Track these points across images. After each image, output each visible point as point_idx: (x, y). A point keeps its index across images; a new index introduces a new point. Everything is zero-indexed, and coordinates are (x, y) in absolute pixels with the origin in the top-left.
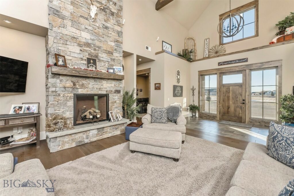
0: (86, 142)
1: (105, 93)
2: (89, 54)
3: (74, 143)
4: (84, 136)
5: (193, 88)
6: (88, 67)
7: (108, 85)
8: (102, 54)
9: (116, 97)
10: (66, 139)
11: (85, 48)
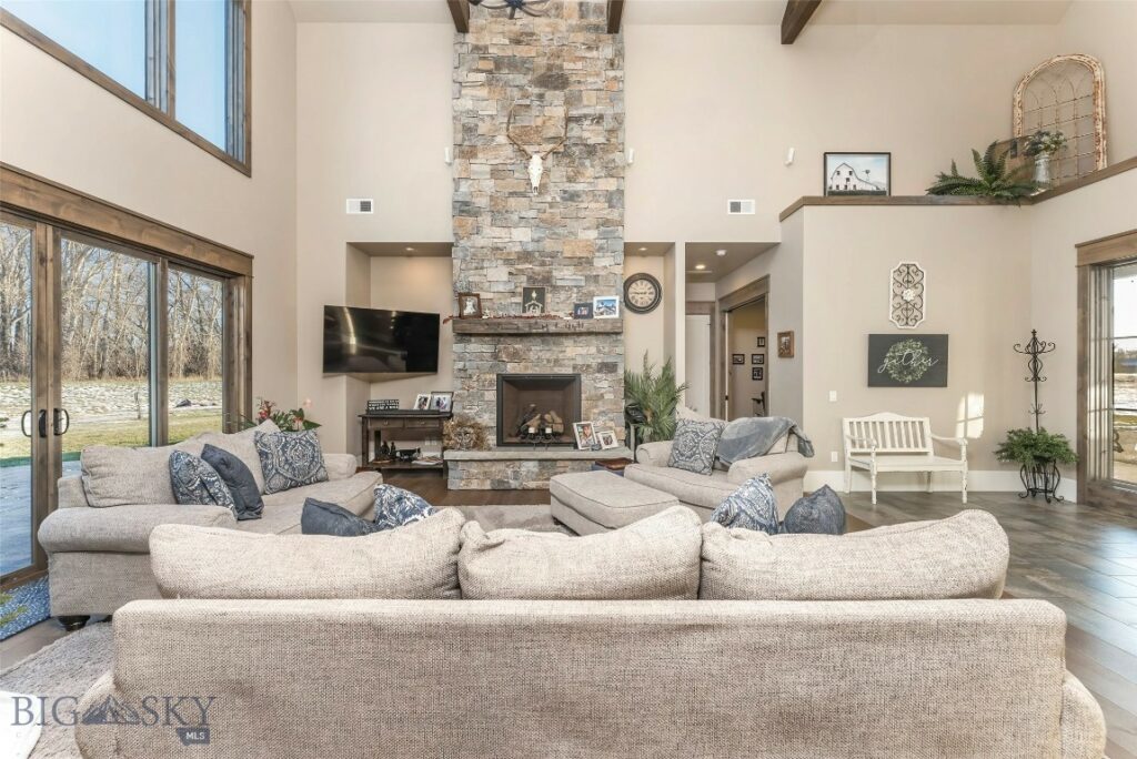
0: (513, 487)
1: (570, 371)
2: (529, 278)
3: (488, 482)
4: (510, 471)
5: (1035, 339)
6: (524, 311)
7: (580, 350)
8: (562, 270)
9: (605, 384)
10: (474, 469)
11: (520, 267)
